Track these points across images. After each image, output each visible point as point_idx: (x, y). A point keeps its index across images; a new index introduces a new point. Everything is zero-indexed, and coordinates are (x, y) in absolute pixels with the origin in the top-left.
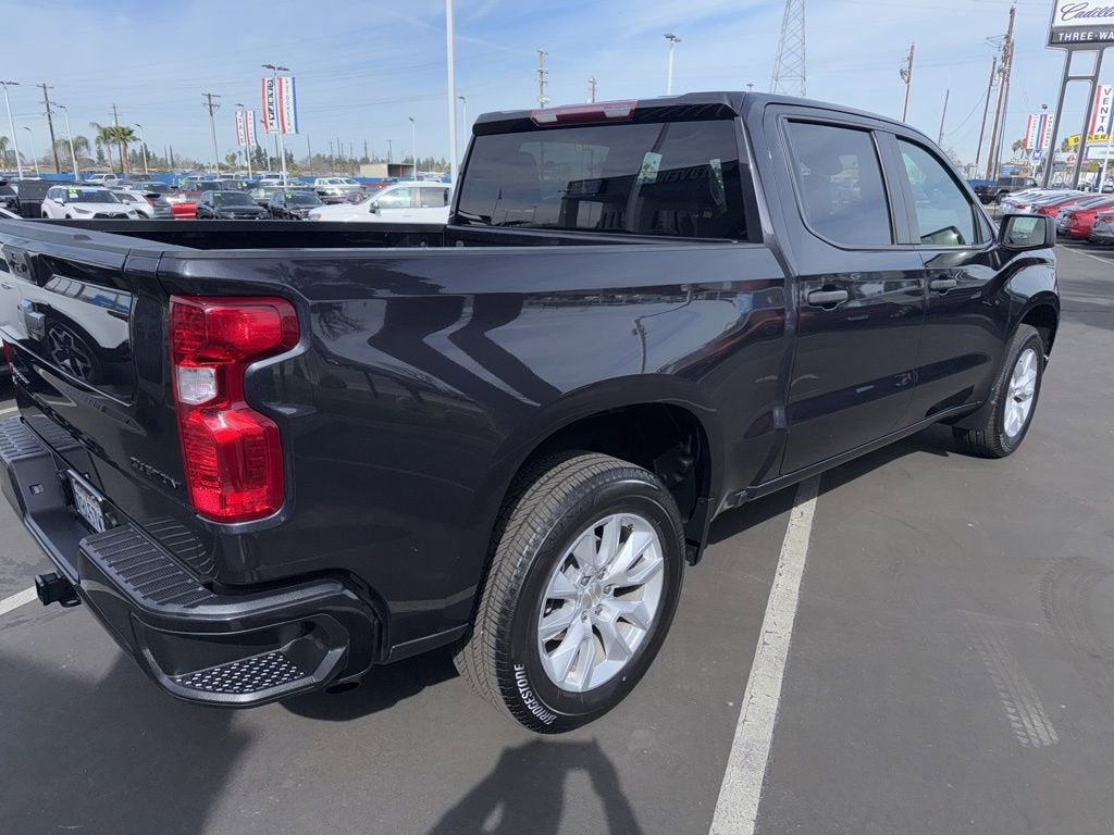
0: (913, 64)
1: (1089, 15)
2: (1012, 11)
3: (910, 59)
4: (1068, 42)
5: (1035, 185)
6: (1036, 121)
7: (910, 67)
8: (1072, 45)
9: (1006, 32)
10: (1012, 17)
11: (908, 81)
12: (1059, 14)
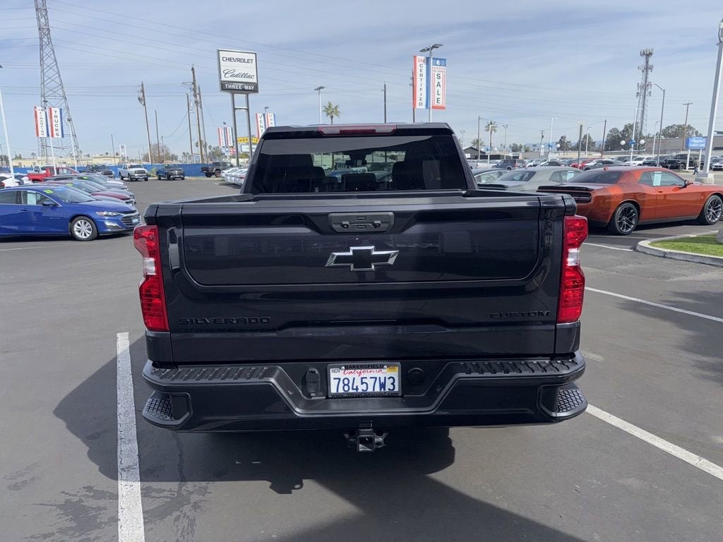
0: (145, 94)
1: (237, 76)
2: (193, 69)
3: (143, 91)
4: (230, 89)
5: (232, 166)
6: (222, 131)
7: (144, 96)
8: (233, 91)
9: (192, 81)
10: (193, 72)
11: (144, 105)
12: (223, 75)
